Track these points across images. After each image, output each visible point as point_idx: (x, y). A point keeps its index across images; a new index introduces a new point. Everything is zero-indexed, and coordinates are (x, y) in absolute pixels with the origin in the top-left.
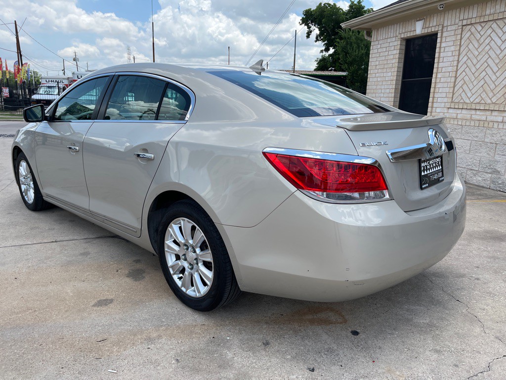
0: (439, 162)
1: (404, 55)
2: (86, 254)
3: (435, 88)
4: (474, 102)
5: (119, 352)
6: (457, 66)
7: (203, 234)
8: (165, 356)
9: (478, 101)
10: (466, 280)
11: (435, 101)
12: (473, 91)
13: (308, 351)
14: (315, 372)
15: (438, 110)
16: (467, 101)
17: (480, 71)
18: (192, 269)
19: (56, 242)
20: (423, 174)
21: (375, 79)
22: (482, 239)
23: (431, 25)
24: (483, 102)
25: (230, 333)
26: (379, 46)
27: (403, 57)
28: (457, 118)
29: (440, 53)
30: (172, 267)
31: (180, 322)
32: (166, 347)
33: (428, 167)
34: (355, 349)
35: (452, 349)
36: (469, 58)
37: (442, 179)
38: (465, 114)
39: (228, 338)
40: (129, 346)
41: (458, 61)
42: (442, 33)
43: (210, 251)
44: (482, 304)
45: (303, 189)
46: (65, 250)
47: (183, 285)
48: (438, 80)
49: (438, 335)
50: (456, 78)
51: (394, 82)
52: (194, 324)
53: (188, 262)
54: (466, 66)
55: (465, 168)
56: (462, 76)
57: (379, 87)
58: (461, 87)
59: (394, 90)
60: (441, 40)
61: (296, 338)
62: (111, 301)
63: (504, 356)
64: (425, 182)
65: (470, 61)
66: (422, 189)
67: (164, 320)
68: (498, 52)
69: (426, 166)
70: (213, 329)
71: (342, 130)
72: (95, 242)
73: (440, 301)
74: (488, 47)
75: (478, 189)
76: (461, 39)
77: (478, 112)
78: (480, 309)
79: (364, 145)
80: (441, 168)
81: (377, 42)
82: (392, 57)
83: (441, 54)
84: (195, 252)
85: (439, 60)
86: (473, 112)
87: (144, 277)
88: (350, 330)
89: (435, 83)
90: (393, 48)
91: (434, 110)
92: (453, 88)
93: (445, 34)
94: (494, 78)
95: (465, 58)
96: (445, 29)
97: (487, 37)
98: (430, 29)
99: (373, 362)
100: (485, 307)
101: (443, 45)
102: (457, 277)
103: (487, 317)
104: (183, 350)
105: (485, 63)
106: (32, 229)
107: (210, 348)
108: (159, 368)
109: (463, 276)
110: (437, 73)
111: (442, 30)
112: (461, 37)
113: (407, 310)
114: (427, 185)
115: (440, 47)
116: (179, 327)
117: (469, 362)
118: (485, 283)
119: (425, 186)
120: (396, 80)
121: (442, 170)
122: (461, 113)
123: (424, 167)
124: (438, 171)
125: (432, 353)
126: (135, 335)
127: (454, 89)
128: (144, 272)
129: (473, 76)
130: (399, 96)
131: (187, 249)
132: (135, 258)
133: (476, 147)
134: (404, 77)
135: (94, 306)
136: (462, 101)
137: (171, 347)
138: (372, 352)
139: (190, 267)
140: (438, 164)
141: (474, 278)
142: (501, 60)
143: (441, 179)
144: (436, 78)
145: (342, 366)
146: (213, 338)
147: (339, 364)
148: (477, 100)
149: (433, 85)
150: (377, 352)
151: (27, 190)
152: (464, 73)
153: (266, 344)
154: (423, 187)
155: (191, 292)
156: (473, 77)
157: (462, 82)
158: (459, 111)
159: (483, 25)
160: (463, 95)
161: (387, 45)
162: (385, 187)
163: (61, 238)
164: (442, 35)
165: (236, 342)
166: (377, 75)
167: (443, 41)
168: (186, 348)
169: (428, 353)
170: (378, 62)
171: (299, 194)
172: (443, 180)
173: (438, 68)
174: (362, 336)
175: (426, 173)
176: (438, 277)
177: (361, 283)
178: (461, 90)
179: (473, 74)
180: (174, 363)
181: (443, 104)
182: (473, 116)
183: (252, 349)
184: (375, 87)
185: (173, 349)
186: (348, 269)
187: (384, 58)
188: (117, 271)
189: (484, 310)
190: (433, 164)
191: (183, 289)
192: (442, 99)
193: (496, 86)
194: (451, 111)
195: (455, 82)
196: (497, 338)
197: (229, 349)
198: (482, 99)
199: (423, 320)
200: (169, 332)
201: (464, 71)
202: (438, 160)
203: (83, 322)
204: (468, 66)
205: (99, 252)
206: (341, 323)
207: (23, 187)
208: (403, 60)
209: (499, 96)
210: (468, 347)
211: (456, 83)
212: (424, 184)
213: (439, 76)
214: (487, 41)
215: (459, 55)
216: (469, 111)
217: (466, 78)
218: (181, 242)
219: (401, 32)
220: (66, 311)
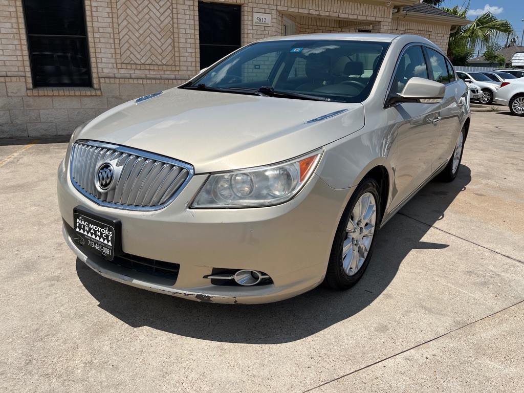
3: (95, 47)
4: (146, 64)
6: (118, 28)
9: (150, 63)
11: (98, 61)
16: (139, 63)
24: (154, 63)
28: (131, 78)
36: (129, 22)
38: (139, 74)
48: (96, 40)
54: (128, 30)
56: (125, 39)
58: (128, 50)
68: (159, 22)
74: (147, 16)
76: (117, 3)
83: (94, 13)
85: (92, 19)
86: (147, 72)
89: (95, 42)
91: (100, 71)
94: (159, 44)
95: (125, 22)
97: (145, 7)
101: (94, 4)
105: (148, 30)
110: (93, 33)
122: (134, 73)
127: (120, 51)
129: (137, 40)
136: (132, 62)
142: (162, 29)
144: (95, 37)
148: (148, 62)
149: (92, 45)
152: (127, 36)
156: (139, 41)
157: (127, 45)
158: (131, 72)
160: (132, 56)
173: (93, 27)
178: (129, 52)
179: (138, 38)
181: (111, 65)
182: (147, 75)
192: (108, 59)
193: (163, 51)
194: (122, 71)
198: (153, 61)
201: (127, 34)
204: (130, 30)
209: (168, 58)
213: (97, 35)
214: (146, 10)
217: (131, 41)
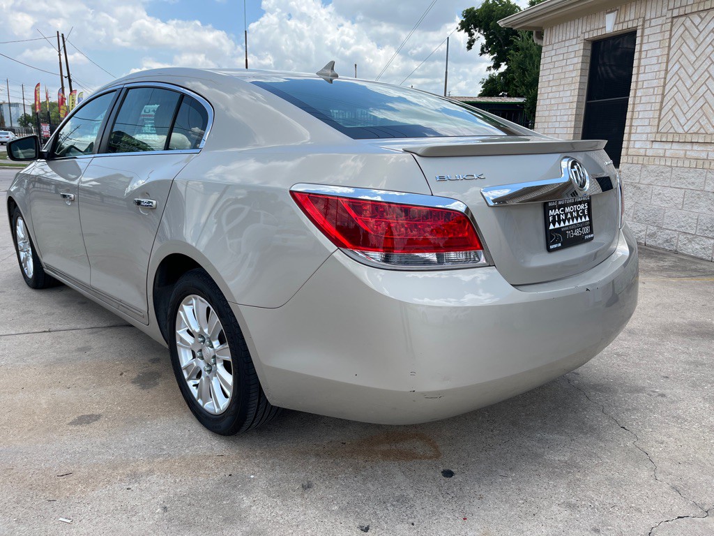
0: (583, 210)
1: (588, 65)
2: (84, 350)
3: (633, 112)
4: (689, 132)
5: (83, 492)
6: (665, 78)
7: (218, 320)
8: (150, 500)
10: (643, 397)
11: (633, 131)
12: (689, 115)
13: (369, 499)
14: (369, 533)
15: (638, 145)
16: (681, 131)
17: (698, 85)
18: (210, 371)
19: (49, 331)
20: (552, 227)
21: (548, 102)
22: (684, 335)
23: (626, 20)
24: (702, 131)
25: (256, 469)
26: (553, 53)
27: (588, 68)
28: (664, 157)
29: (640, 59)
30: (186, 368)
31: (187, 451)
32: (155, 488)
33: (563, 217)
34: (441, 498)
35: (597, 503)
36: (682, 66)
37: (589, 236)
38: (676, 149)
39: (252, 477)
40: (101, 484)
41: (667, 71)
42: (643, 29)
43: (227, 346)
44: (661, 434)
45: (345, 247)
46: (59, 343)
47: (200, 396)
48: (637, 101)
49: (578, 480)
50: (663, 96)
51: (575, 105)
52: (208, 454)
53: (205, 362)
54: (678, 78)
55: (675, 231)
56: (672, 93)
57: (552, 113)
58: (671, 109)
59: (574, 117)
60: (642, 40)
61: (355, 479)
62: (98, 417)
63: (679, 517)
64: (557, 239)
65: (683, 71)
66: (549, 250)
67: (165, 447)
69: (559, 216)
70: (233, 461)
71: (409, 154)
72: (104, 332)
73: (595, 427)
75: (693, 262)
76: (670, 38)
77: (696, 147)
78: (656, 441)
79: (442, 179)
80: (587, 219)
81: (550, 48)
82: (571, 68)
83: (642, 61)
84: (212, 347)
85: (638, 70)
86: (688, 147)
87: (157, 384)
88: (442, 469)
89: (634, 104)
90: (572, 55)
91: (631, 146)
92: (658, 112)
93: (647, 32)
95: (677, 66)
96: (647, 24)
97: (709, 33)
98: (625, 25)
99: (465, 519)
100: (665, 439)
101: (645, 47)
102: (631, 392)
103: (664, 455)
104: (179, 493)
105: (706, 72)
106: (24, 313)
107: (220, 491)
108: (134, 519)
109: (639, 390)
110: (636, 90)
111: (643, 25)
112: (671, 35)
113: (540, 441)
114: (560, 245)
115: (640, 51)
116: (184, 458)
117: (619, 527)
118: (673, 402)
119: (555, 246)
120: (578, 102)
121: (590, 223)
122: (671, 149)
123: (554, 216)
124: (583, 225)
125: (561, 509)
126: (115, 468)
127: (660, 114)
128: (160, 376)
129: (687, 92)
130: (582, 126)
131: (204, 342)
132: (153, 356)
133: (692, 199)
134: (589, 97)
135: (71, 424)
136: (672, 131)
137: (163, 488)
138: (467, 503)
139: (208, 369)
140: (583, 212)
141: (656, 394)
143: (586, 237)
144: (635, 97)
145: (413, 524)
146: (230, 475)
147: (411, 520)
148: (693, 128)
149: (630, 108)
150: (475, 503)
151: (27, 259)
152: (675, 88)
153: (307, 487)
154: (551, 247)
155: (209, 406)
156: (689, 95)
157: (672, 102)
158: (667, 146)
159: (703, 15)
160: (674, 121)
161: (565, 50)
162: (478, 246)
163: (59, 327)
164: (643, 32)
165: (262, 483)
166: (551, 95)
167: (645, 41)
168: (183, 490)
169: (555, 508)
170: (551, 76)
171: (339, 255)
172: (592, 238)
173: (637, 82)
174: (457, 478)
175: (557, 226)
176: (599, 390)
177: (438, 395)
178: (671, 114)
179: (688, 90)
180: (158, 513)
181: (645, 136)
182: (688, 153)
183: (283, 495)
184: (546, 113)
185: (164, 491)
186: (413, 373)
187: (560, 70)
188: (121, 374)
189: (662, 443)
190: (571, 213)
191: (200, 401)
192: (644, 127)
194: (656, 145)
195: (662, 102)
196: (674, 488)
197: (248, 493)
198: (702, 127)
199: (559, 457)
200: (166, 465)
201: (675, 85)
202: (582, 207)
203: (48, 446)
204: (680, 78)
205: (105, 346)
206: (431, 458)
207: (22, 255)
208: (588, 71)
210: (623, 501)
211: (664, 104)
212: (553, 243)
213: (639, 93)
214: (709, 40)
215: (667, 62)
216: (683, 144)
217: (679, 97)
218: (194, 331)
219: (584, 31)
220: (29, 430)
